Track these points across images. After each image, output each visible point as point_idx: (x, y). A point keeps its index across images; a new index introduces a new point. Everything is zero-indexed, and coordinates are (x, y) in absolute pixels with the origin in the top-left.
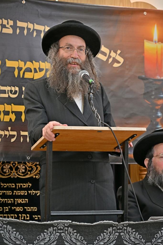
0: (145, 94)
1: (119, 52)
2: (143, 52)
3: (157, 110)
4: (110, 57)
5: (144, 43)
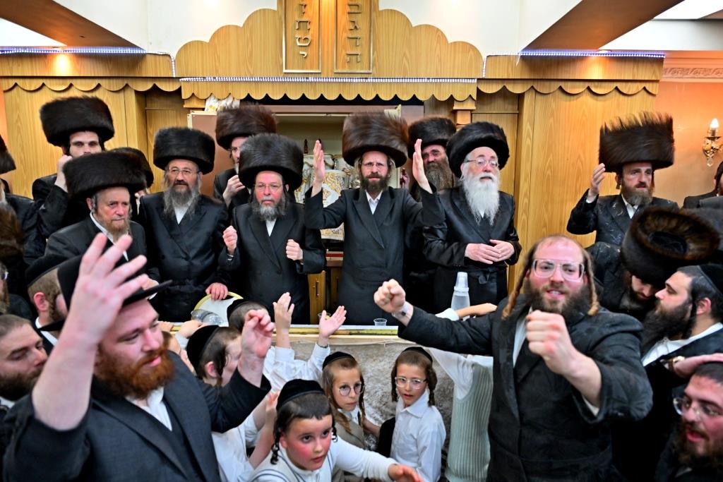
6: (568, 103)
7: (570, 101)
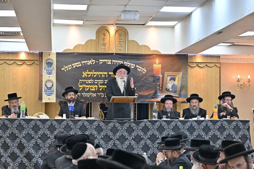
0: (153, 81)
1: (145, 68)
2: (153, 68)
3: (157, 86)
4: (142, 70)
5: (153, 65)
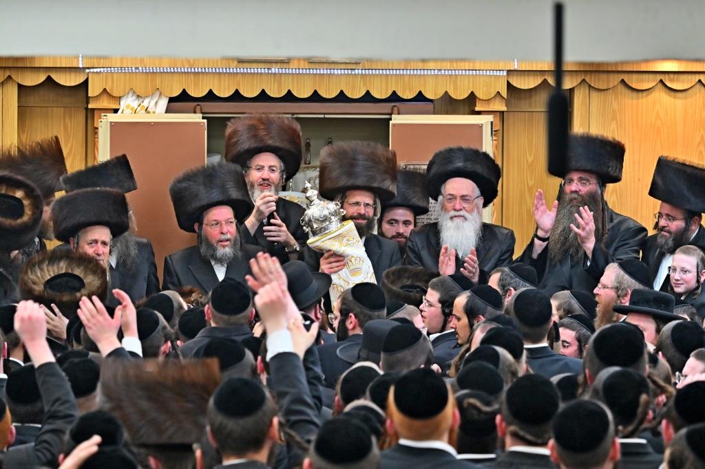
6: (635, 101)
7: (638, 98)
